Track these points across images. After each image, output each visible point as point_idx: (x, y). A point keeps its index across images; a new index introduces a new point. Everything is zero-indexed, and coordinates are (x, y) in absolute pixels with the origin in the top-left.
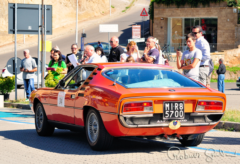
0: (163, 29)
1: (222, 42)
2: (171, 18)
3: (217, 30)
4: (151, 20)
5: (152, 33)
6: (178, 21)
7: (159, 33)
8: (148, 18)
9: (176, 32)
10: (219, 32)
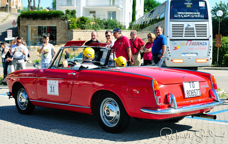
0: (25, 32)
1: (59, 40)
2: (30, 26)
3: (56, 33)
4: (18, 27)
5: (19, 34)
6: (34, 28)
7: (23, 35)
8: (16, 26)
9: (33, 34)
10: (57, 34)
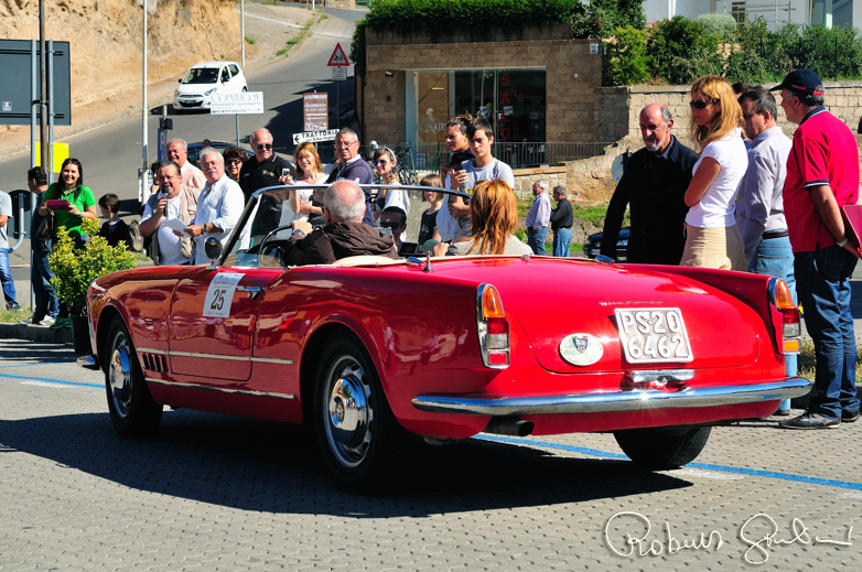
0: (393, 103)
1: (559, 138)
2: (416, 71)
3: (544, 103)
4: (359, 79)
5: (363, 114)
6: (437, 79)
7: (381, 115)
8: (350, 71)
9: (430, 110)
10: (551, 108)
